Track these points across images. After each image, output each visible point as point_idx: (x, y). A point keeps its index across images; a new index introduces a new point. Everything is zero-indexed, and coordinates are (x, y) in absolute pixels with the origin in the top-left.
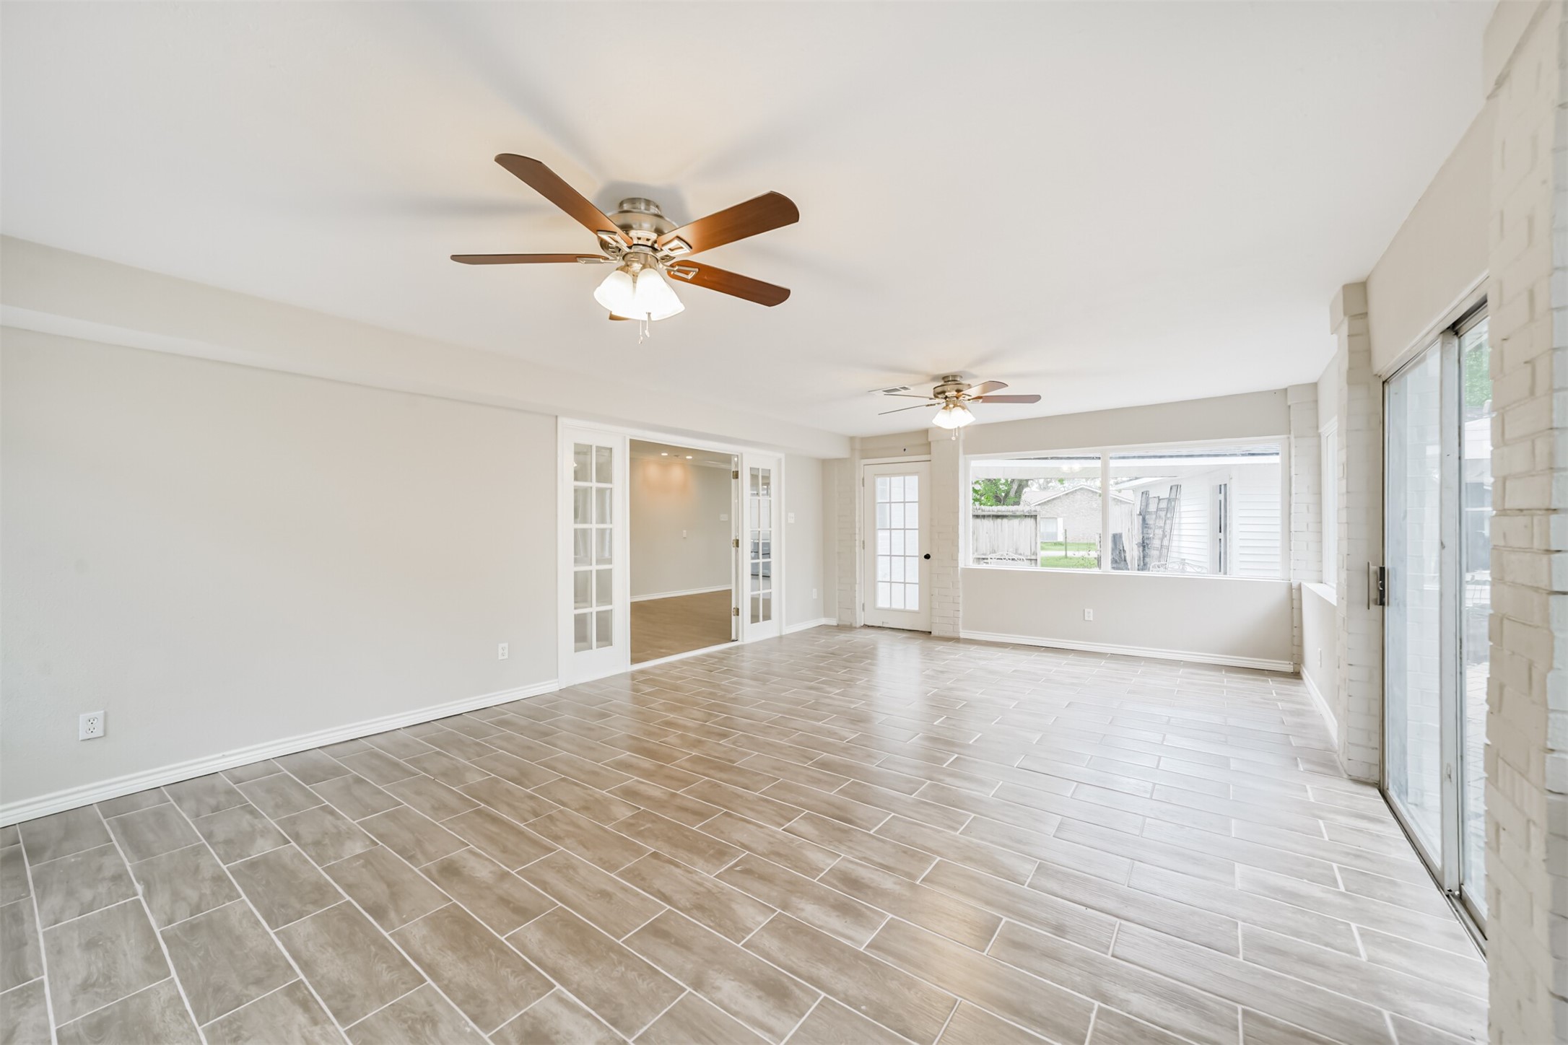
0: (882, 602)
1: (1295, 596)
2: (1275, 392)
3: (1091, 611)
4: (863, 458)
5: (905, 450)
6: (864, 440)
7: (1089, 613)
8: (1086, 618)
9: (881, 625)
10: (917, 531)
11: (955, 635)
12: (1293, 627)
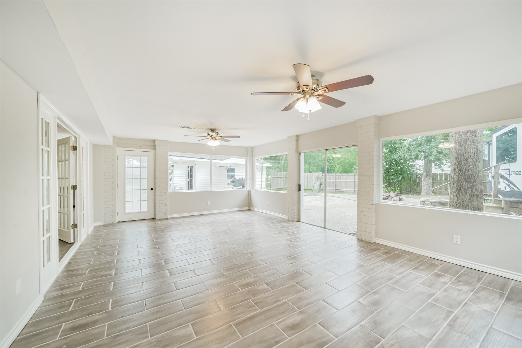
0: (128, 209)
1: (249, 193)
2: (245, 147)
3: (210, 202)
4: (117, 147)
5: (141, 146)
6: (119, 138)
7: (209, 203)
8: (208, 204)
9: (128, 220)
10: (147, 179)
11: (166, 217)
12: (249, 199)
